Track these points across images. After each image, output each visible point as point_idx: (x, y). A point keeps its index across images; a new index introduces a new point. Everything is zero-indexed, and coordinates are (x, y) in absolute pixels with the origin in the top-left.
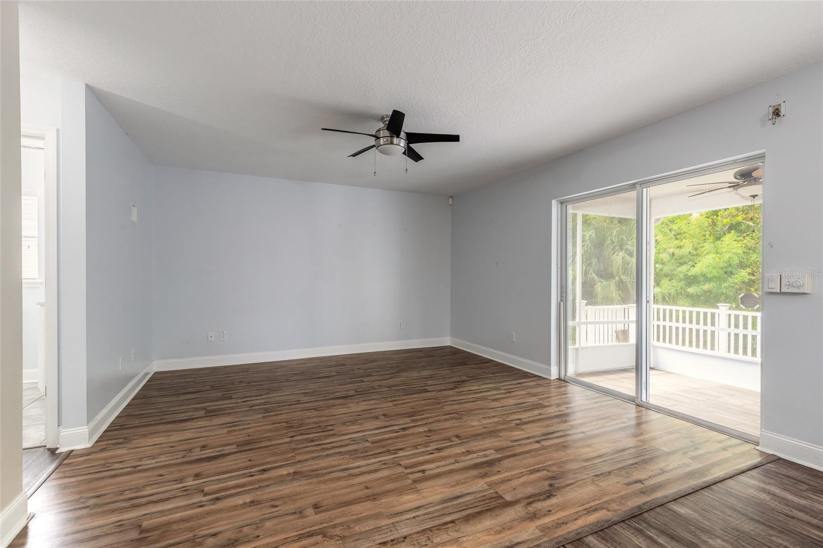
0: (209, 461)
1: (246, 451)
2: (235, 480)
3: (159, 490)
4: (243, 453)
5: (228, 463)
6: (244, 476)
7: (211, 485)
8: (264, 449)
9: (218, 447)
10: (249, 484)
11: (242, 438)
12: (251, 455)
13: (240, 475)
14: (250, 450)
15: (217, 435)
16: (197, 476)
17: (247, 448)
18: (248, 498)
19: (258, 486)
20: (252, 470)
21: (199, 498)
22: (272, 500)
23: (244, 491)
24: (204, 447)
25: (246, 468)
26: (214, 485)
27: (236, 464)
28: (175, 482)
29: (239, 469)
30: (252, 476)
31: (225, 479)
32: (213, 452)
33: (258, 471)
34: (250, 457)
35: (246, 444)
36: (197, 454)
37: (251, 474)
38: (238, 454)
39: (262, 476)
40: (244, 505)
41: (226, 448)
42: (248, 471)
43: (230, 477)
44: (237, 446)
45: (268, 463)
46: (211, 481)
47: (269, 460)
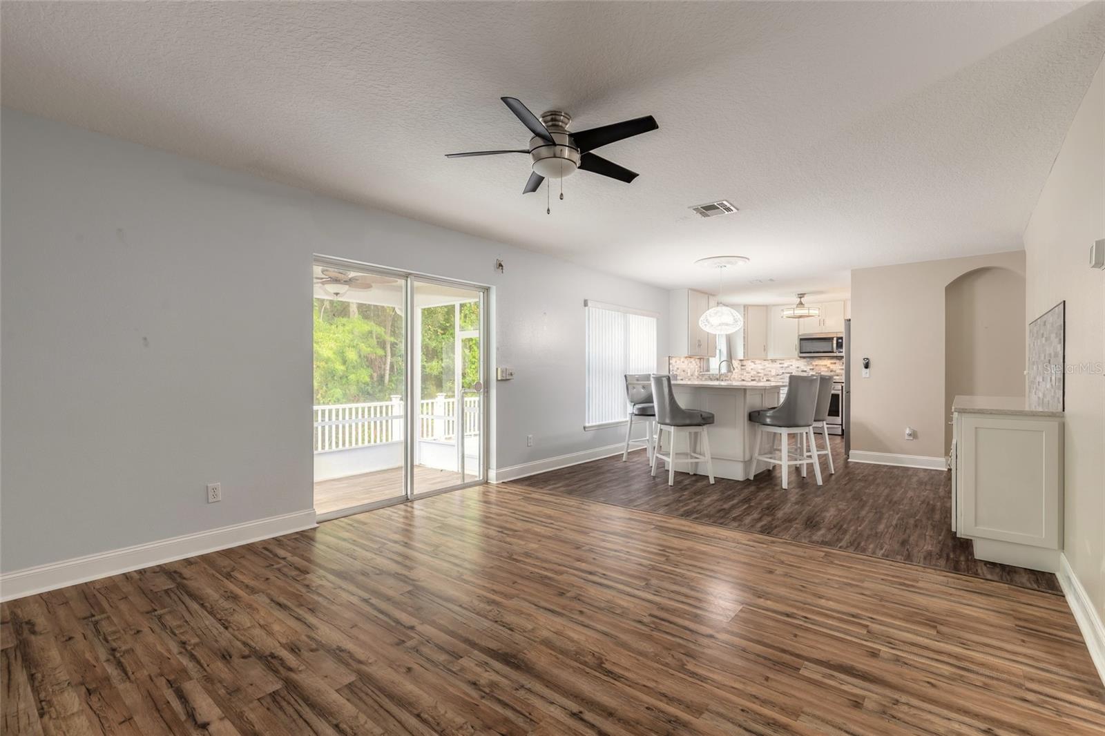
0: (852, 668)
1: (792, 654)
2: (827, 623)
3: (927, 662)
4: (797, 652)
5: (827, 648)
6: (815, 623)
7: (858, 633)
8: (765, 641)
9: (831, 686)
10: (813, 612)
11: (782, 680)
12: (788, 643)
13: (819, 625)
14: (784, 651)
15: (823, 720)
16: (874, 654)
17: (787, 657)
18: (823, 602)
19: (806, 606)
20: (801, 623)
21: (875, 627)
22: (801, 591)
23: (823, 609)
24: (857, 704)
25: (807, 629)
26: (854, 631)
27: (817, 641)
28: (907, 661)
29: (816, 632)
30: (806, 618)
31: (838, 631)
32: (843, 682)
33: (795, 618)
34: (792, 640)
35: (783, 664)
36: (873, 696)
37: (806, 620)
38: (805, 654)
39: (795, 611)
40: (829, 599)
41: (818, 677)
42: (806, 625)
43: (831, 629)
44: (800, 669)
45: (777, 621)
46: (856, 637)
47: (771, 623)
